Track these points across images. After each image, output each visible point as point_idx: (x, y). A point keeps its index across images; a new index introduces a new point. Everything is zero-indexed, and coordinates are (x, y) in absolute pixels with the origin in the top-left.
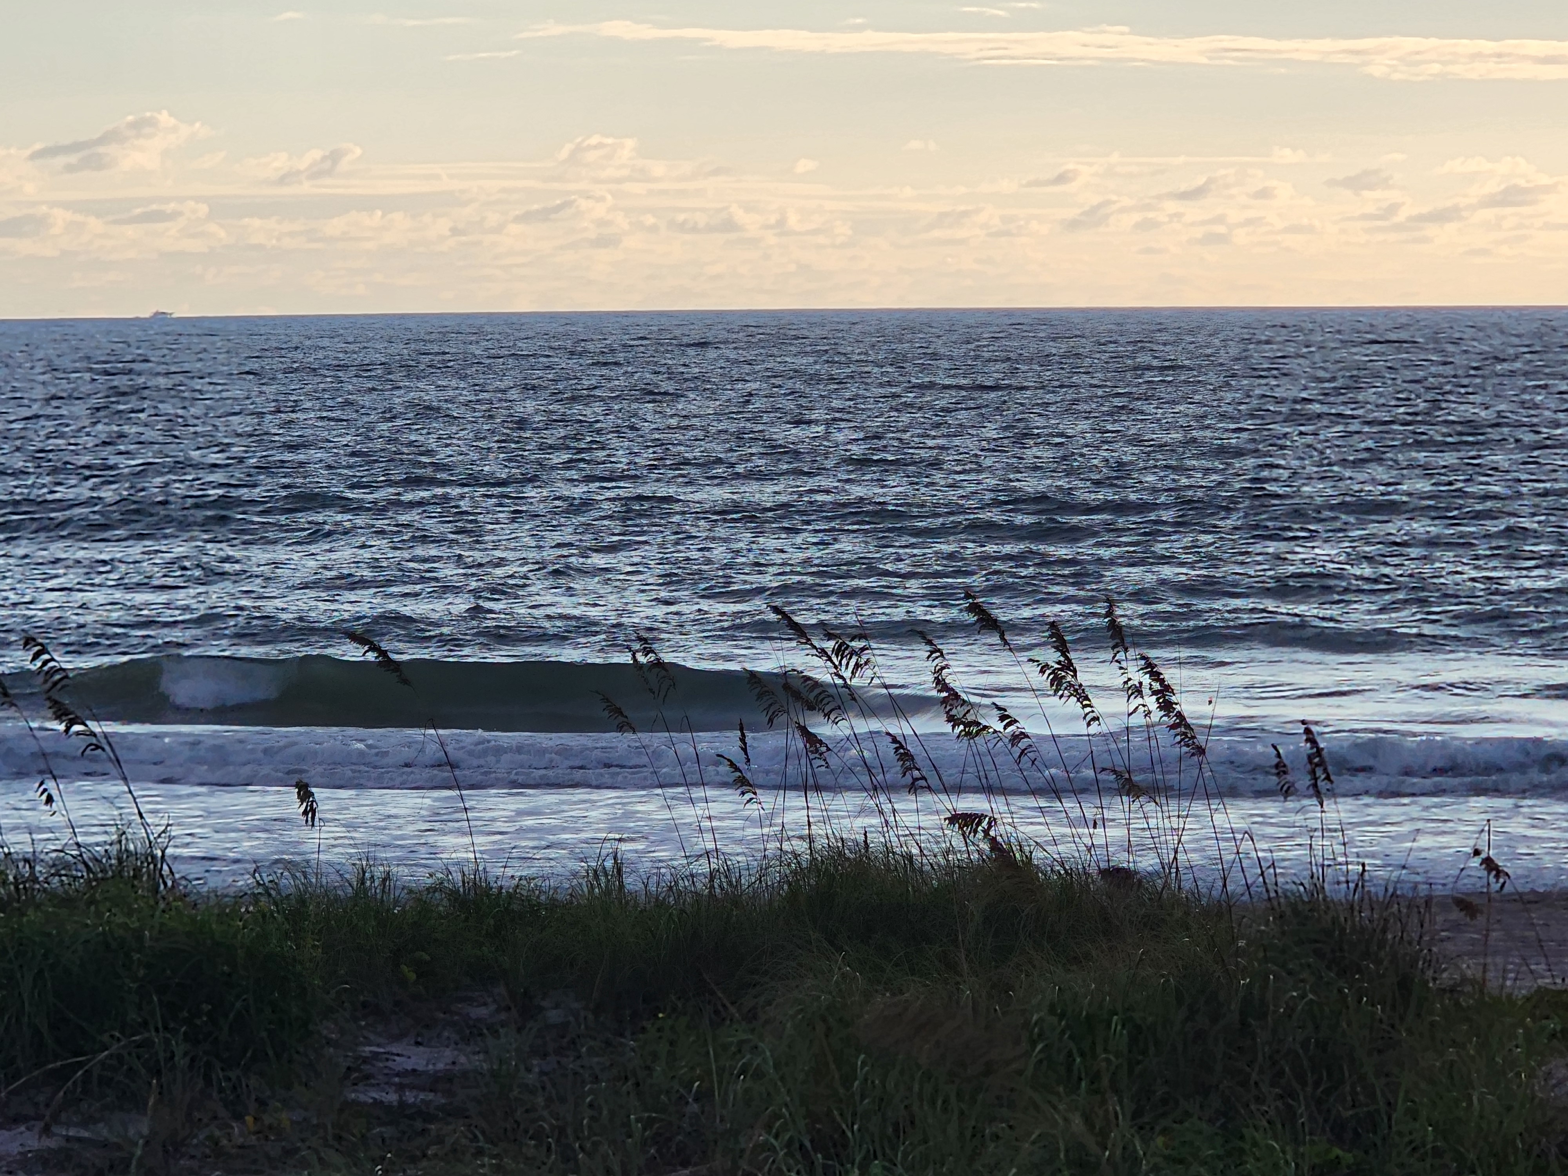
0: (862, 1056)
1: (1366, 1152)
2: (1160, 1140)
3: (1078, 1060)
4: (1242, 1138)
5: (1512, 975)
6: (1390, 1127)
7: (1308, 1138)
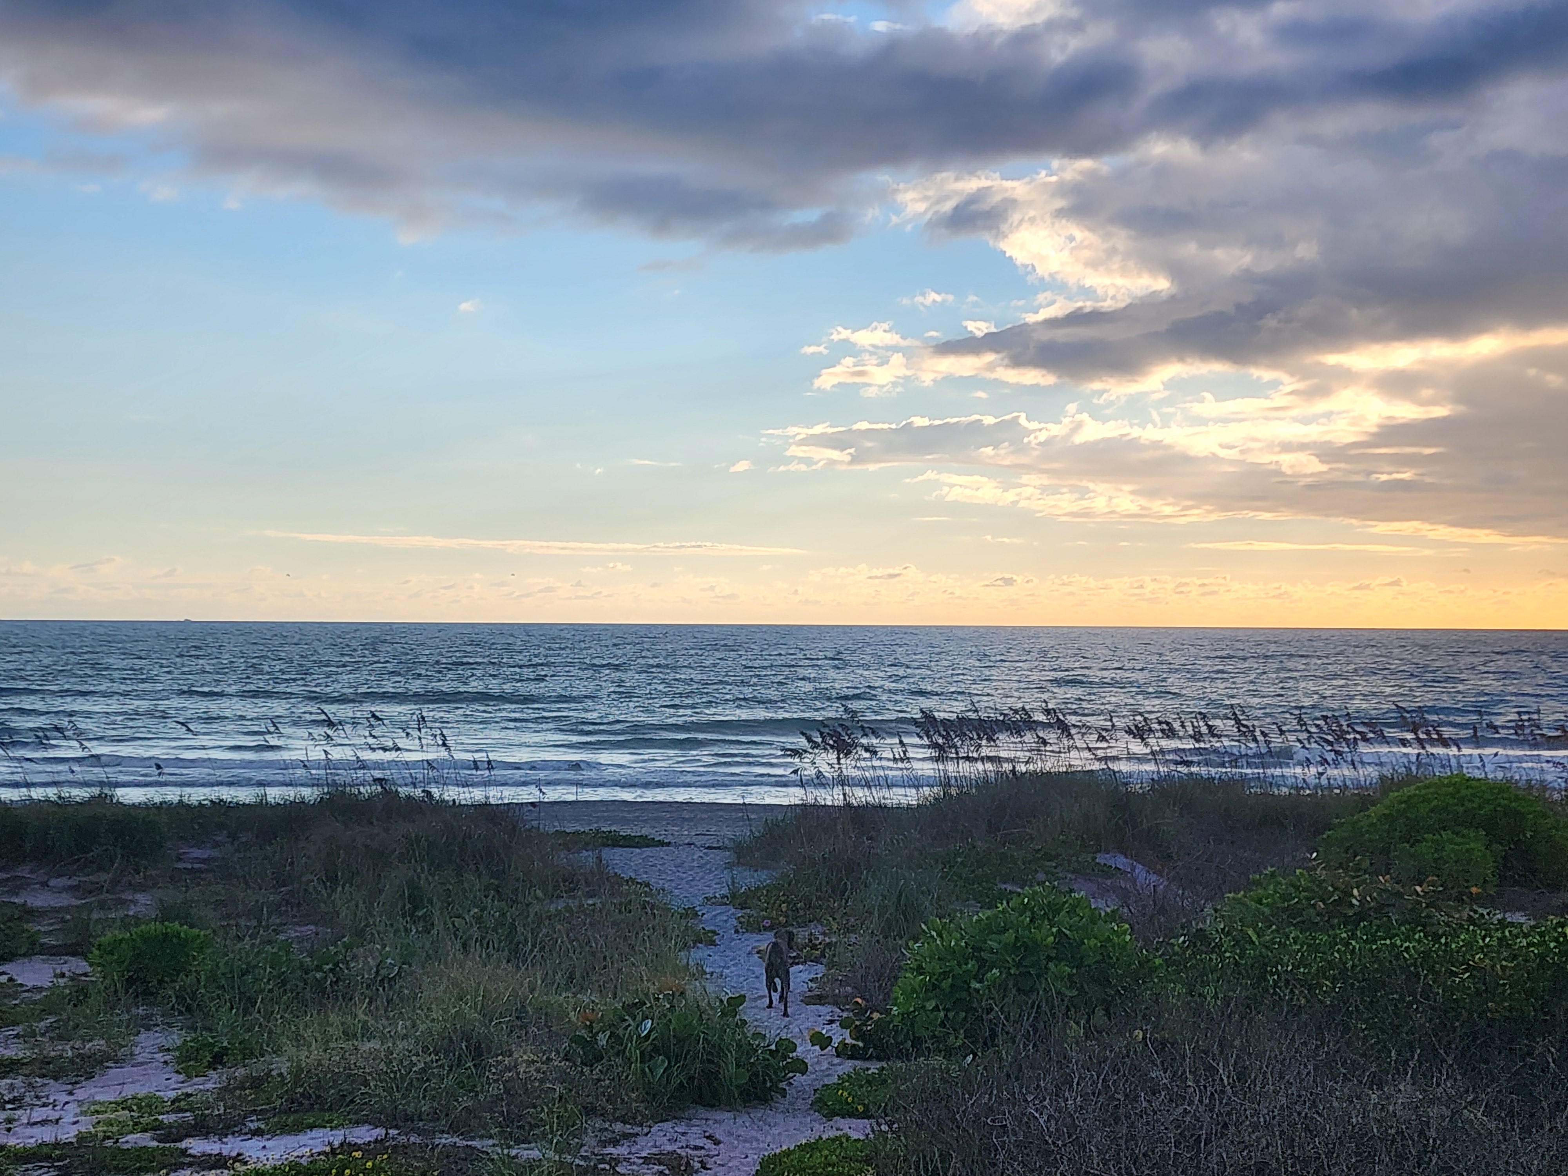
0: (343, 851)
1: (502, 881)
2: (436, 877)
4: (463, 877)
5: (548, 826)
6: (509, 873)
7: (483, 876)
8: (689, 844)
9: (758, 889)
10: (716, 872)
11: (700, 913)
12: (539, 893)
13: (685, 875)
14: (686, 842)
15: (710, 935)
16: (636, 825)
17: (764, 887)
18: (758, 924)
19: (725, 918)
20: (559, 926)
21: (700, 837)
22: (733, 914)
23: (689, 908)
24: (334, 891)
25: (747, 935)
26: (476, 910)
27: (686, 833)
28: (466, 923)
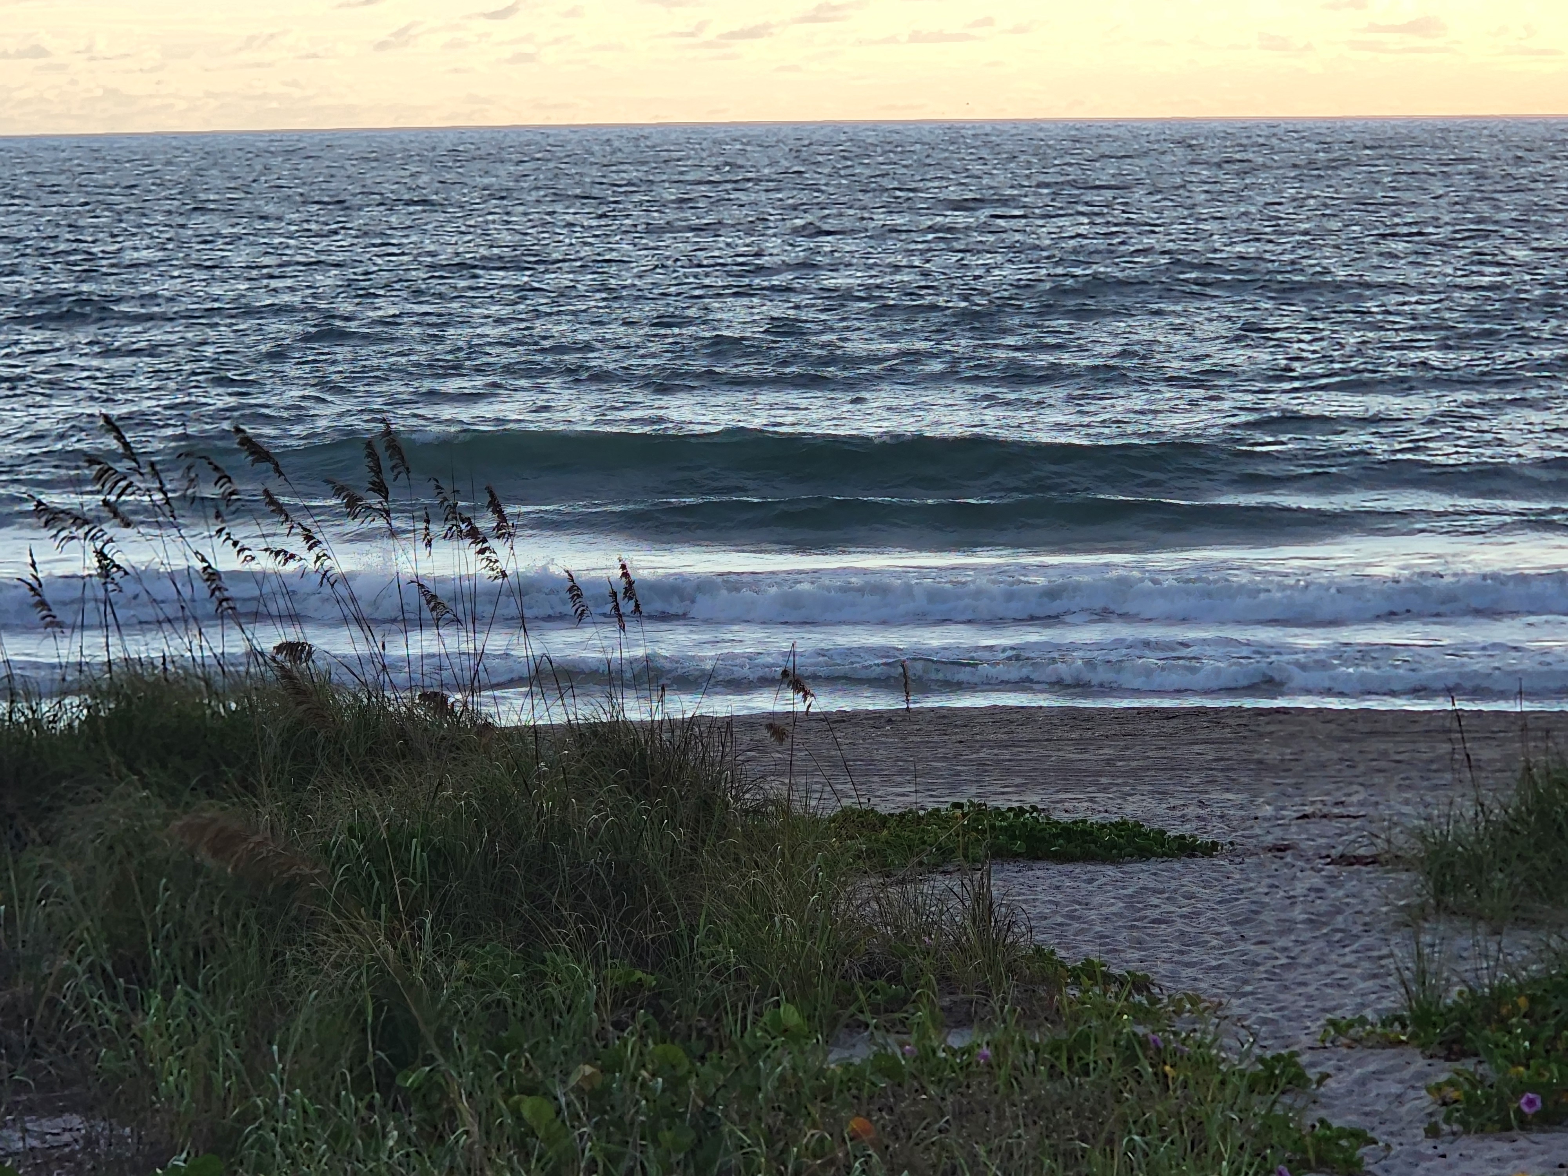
0: (164, 881)
1: (669, 976)
2: (461, 964)
3: (377, 883)
4: (543, 962)
5: (817, 795)
6: (692, 950)
7: (609, 961)
8: (1280, 849)
9: (1500, 994)
10: (1366, 940)
11: (1312, 1074)
12: (790, 1015)
13: (1265, 950)
14: (1269, 840)
15: (1344, 1143)
16: (1105, 789)
17: (1520, 987)
18: (1502, 1107)
19: (1395, 1089)
20: (856, 1124)
21: (1314, 828)
22: (1420, 1075)
23: (1278, 1058)
24: (137, 1004)
25: (1469, 1143)
26: (588, 1070)
27: (1268, 810)
28: (559, 1112)
